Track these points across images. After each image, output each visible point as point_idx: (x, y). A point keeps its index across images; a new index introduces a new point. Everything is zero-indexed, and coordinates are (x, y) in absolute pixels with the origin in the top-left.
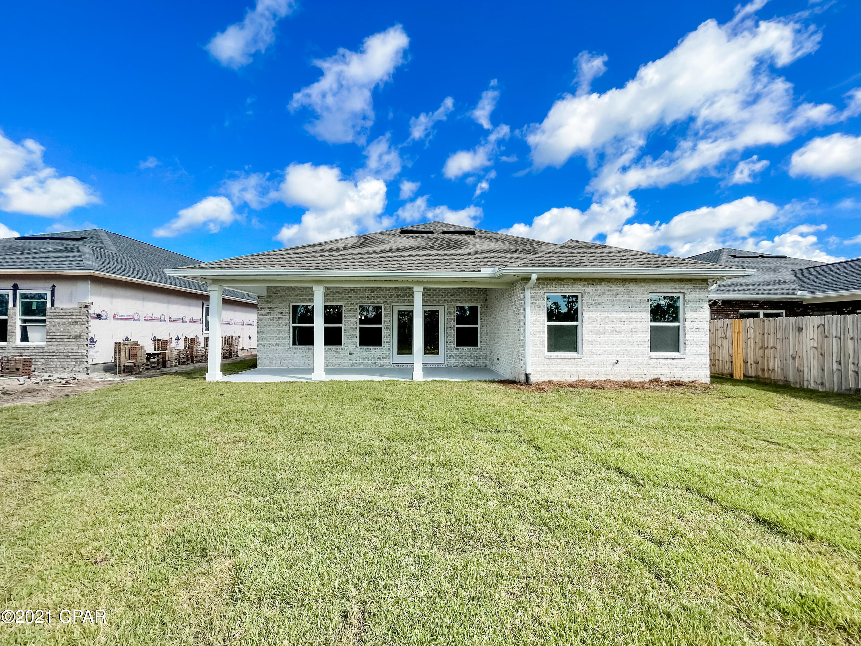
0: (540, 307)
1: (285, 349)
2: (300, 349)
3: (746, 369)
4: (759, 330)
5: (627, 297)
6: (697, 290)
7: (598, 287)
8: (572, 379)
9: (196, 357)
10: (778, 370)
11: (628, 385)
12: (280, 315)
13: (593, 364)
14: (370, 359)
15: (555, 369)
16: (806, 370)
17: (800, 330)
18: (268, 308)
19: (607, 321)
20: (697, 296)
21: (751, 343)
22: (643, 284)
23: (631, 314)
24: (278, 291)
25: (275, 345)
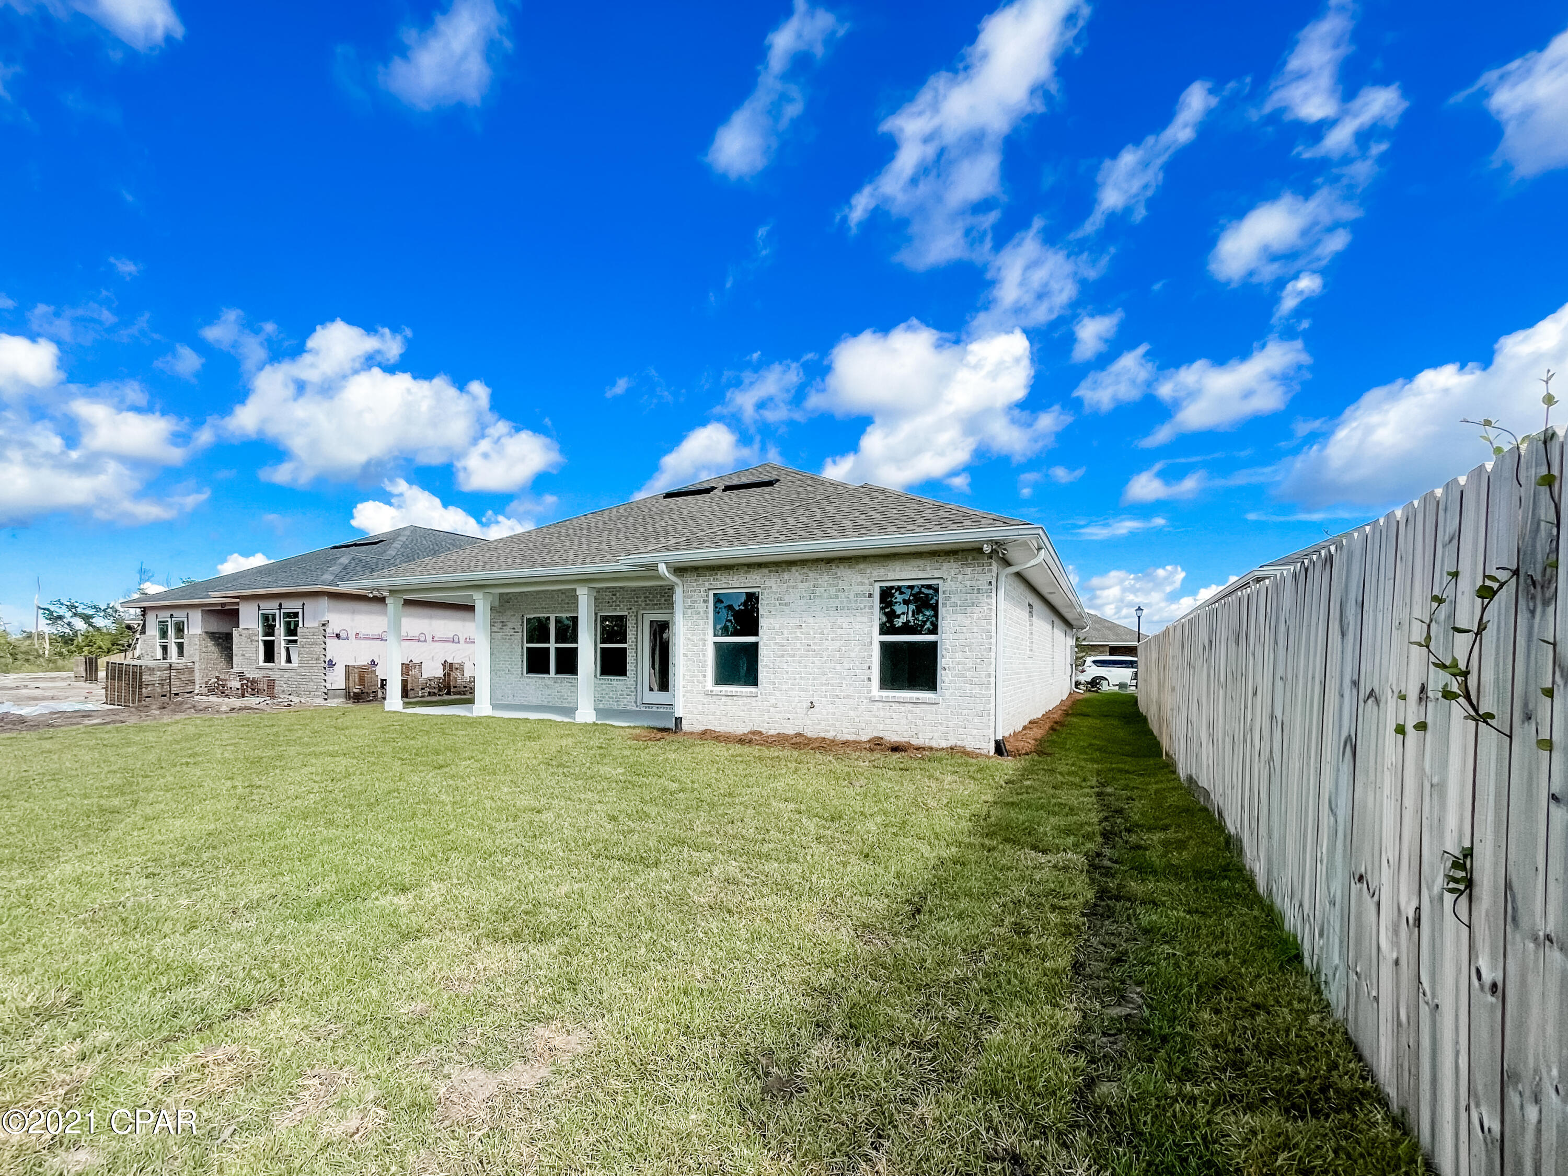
0: (699, 613)
1: (518, 678)
5: (833, 591)
6: (969, 571)
7: (786, 576)
8: (741, 728)
9: (455, 687)
11: (824, 746)
12: (512, 632)
13: (775, 706)
14: (611, 694)
15: (718, 713)
18: (500, 622)
19: (799, 634)
20: (968, 583)
22: (862, 566)
23: (840, 620)
24: (511, 598)
25: (507, 672)
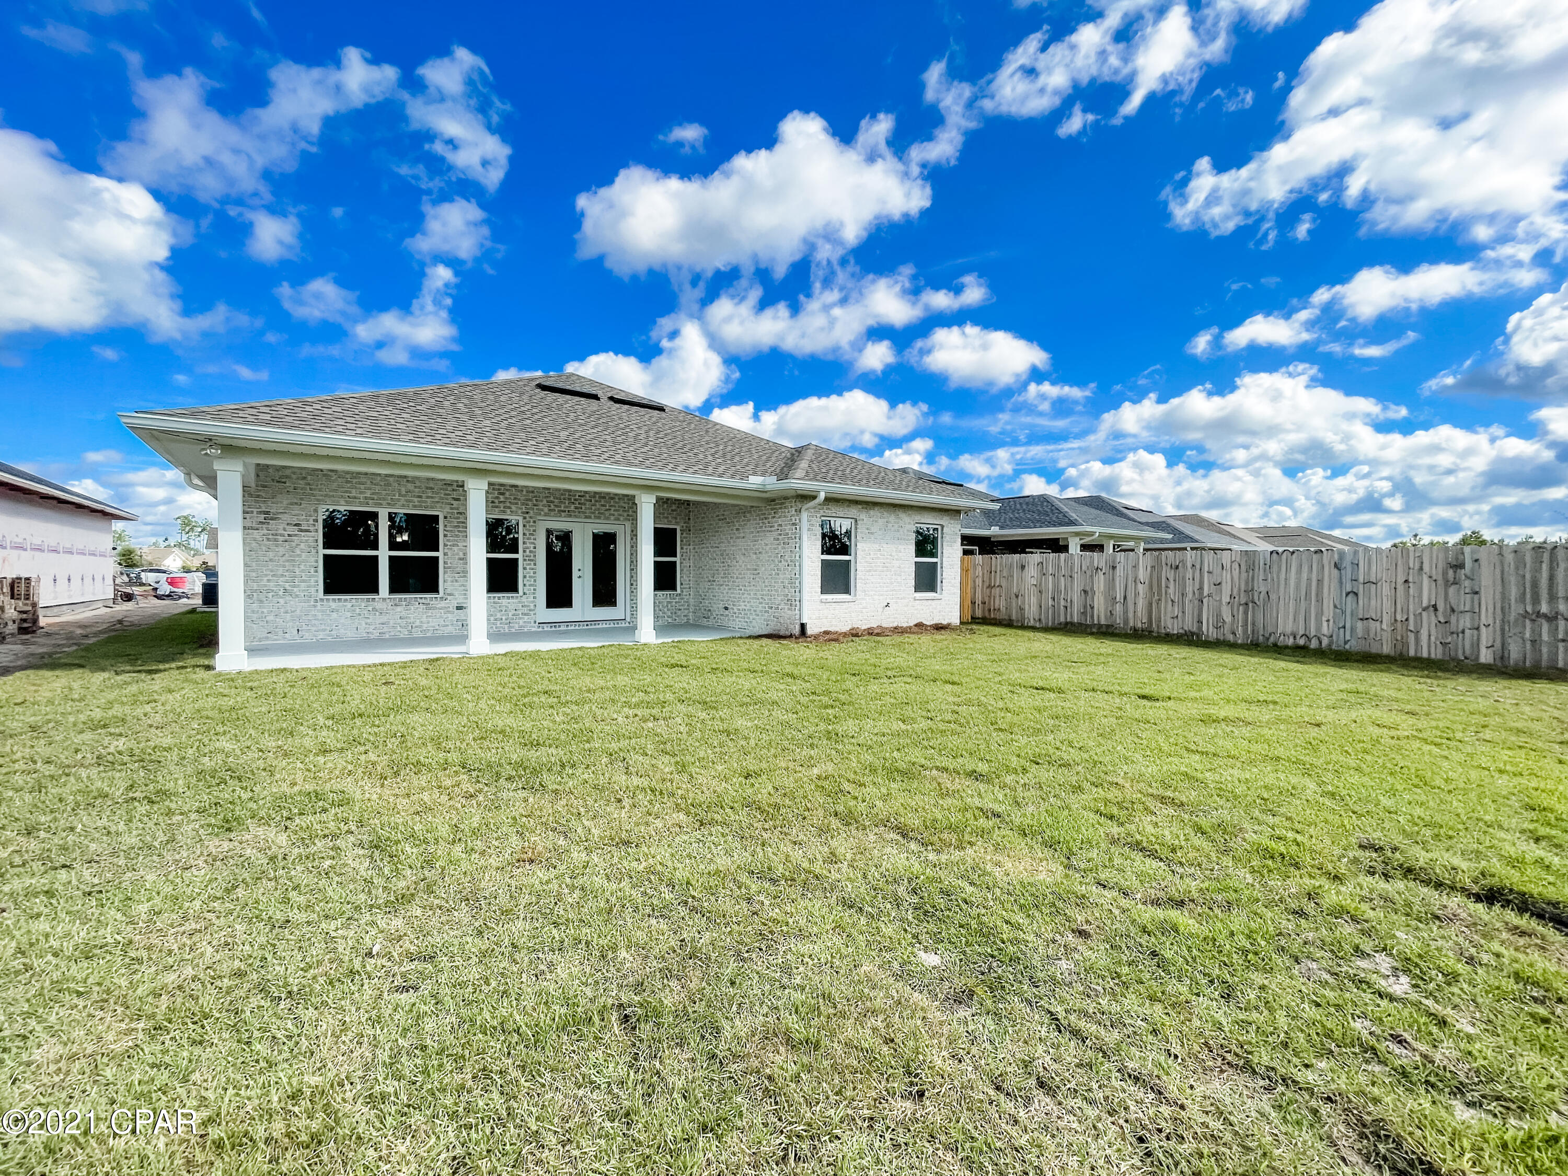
0: (815, 534)
1: (309, 601)
2: (346, 600)
3: (974, 611)
4: (987, 568)
6: (955, 522)
8: (845, 628)
10: (1003, 609)
12: (293, 530)
13: (865, 606)
14: (499, 616)
15: (830, 616)
16: (1027, 607)
17: (1023, 567)
18: (260, 513)
19: (879, 555)
20: (955, 529)
21: (979, 582)
22: (910, 512)
23: (898, 546)
24: (287, 477)
25: (281, 593)
